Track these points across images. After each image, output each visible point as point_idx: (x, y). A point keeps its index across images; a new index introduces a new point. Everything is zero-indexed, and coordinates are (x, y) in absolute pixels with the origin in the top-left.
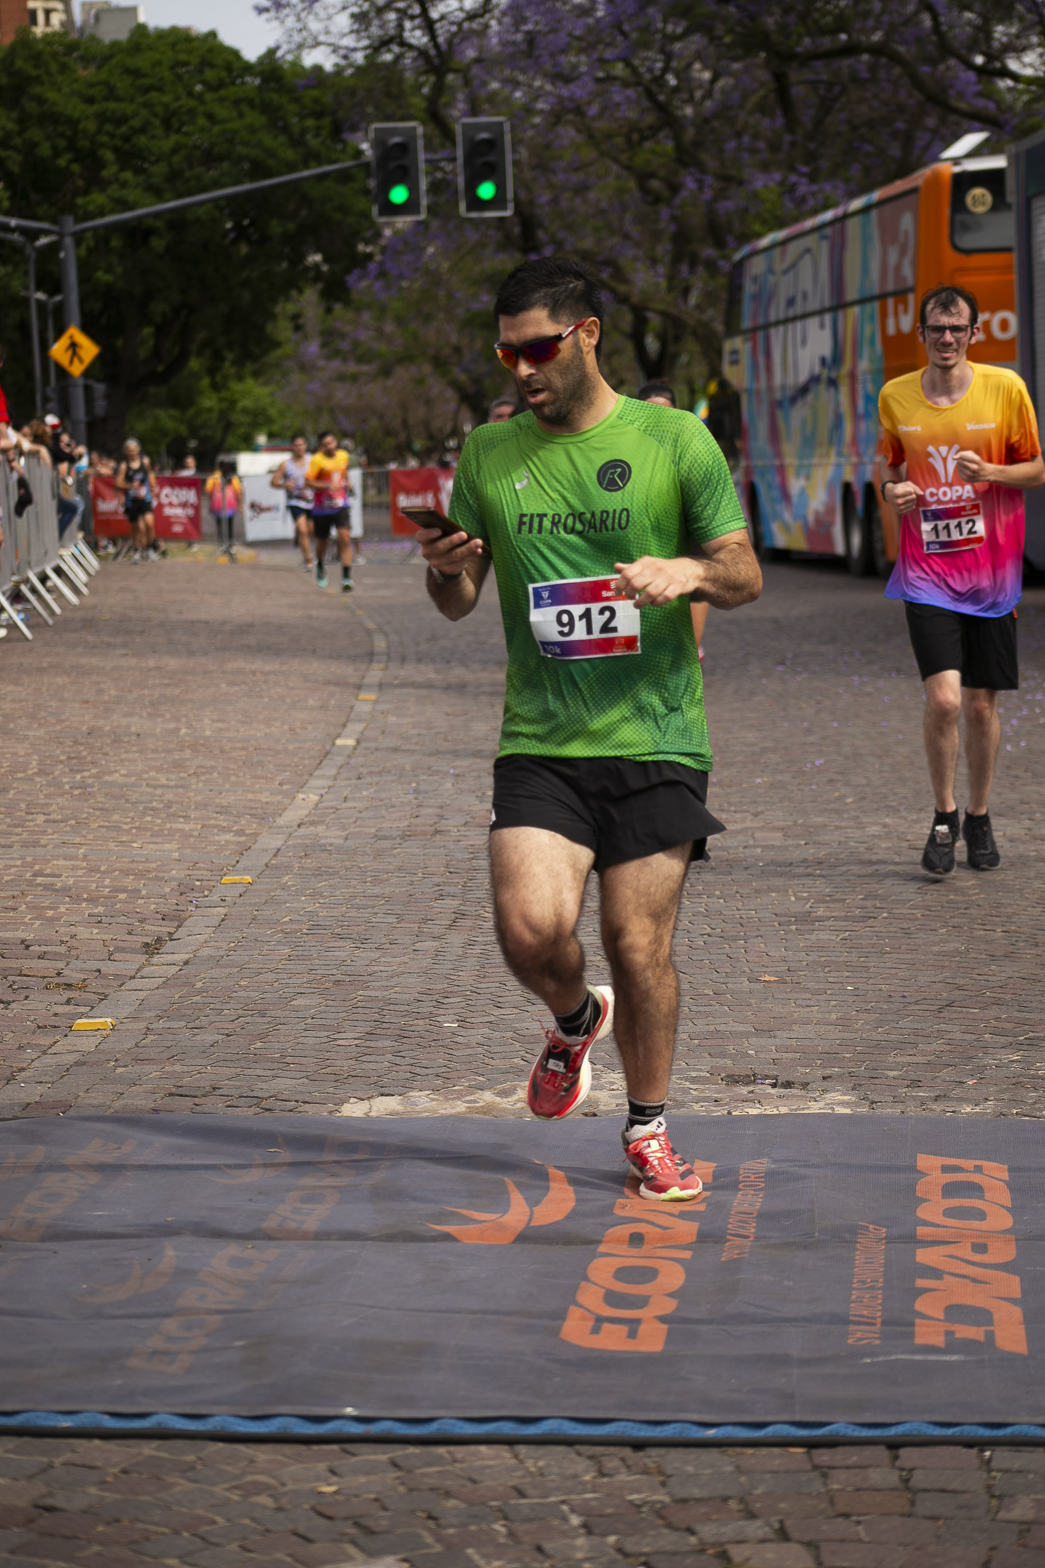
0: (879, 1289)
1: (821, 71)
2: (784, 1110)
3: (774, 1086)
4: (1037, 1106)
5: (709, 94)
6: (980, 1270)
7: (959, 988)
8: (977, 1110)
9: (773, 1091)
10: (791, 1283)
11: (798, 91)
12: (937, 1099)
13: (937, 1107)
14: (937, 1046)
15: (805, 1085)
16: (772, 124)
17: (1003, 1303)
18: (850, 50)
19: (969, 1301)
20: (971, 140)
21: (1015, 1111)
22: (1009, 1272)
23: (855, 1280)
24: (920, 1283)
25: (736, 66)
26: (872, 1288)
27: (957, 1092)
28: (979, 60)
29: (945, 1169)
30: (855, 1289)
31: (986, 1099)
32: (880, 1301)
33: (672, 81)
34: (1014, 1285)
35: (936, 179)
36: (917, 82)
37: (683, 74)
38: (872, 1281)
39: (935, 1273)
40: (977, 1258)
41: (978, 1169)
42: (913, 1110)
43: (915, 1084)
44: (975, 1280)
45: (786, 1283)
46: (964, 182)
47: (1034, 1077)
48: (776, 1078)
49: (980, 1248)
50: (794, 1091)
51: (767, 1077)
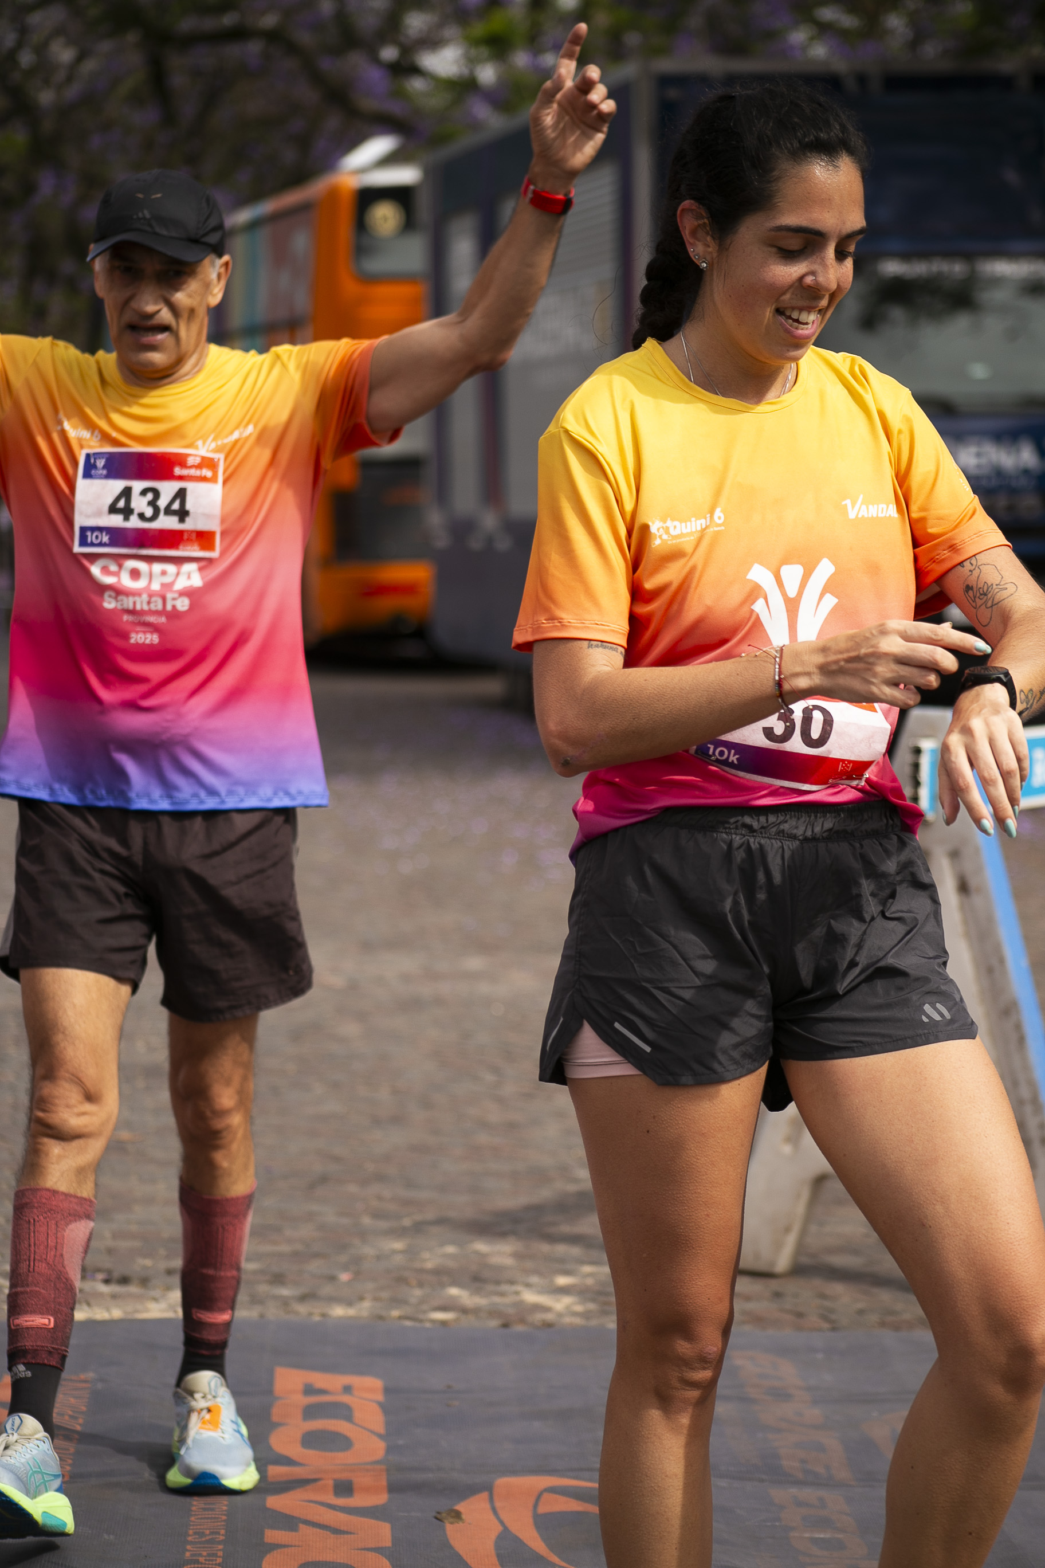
0: (219, 1543)
1: (205, 58)
2: (117, 1313)
3: (107, 1281)
4: (425, 1307)
5: (70, 79)
6: (342, 1517)
7: (337, 1159)
8: (351, 1312)
9: (104, 1289)
10: (112, 1537)
11: (178, 80)
12: (303, 1298)
13: (302, 1309)
14: (306, 1231)
15: (144, 1282)
16: (146, 117)
17: (370, 1555)
18: (239, 34)
19: (329, 1557)
20: (378, 146)
21: (395, 1313)
22: (377, 1518)
23: (191, 1532)
24: (272, 1535)
25: (105, 46)
26: (211, 1542)
27: (327, 1290)
28: (389, 53)
29: (309, 1390)
30: (191, 1543)
31: (361, 1299)
32: (219, 1560)
33: (26, 59)
34: (383, 1533)
35: (333, 194)
36: (317, 78)
37: (41, 50)
38: (212, 1533)
39: (290, 1522)
40: (341, 1501)
41: (347, 1389)
42: (273, 1312)
43: (278, 1279)
44: (337, 1531)
45: (106, 1536)
46: (369, 196)
47: (422, 1271)
48: (109, 1272)
49: (344, 1488)
50: (133, 1289)
51: (99, 1270)
